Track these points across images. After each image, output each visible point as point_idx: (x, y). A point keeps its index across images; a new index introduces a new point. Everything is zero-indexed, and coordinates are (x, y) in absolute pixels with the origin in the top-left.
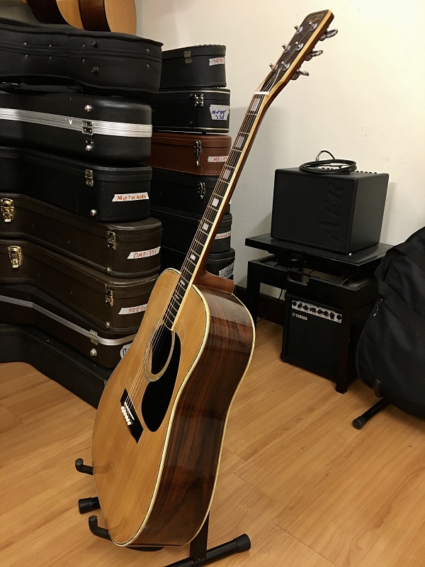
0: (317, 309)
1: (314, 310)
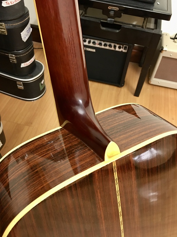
0: (103, 43)
1: (100, 44)
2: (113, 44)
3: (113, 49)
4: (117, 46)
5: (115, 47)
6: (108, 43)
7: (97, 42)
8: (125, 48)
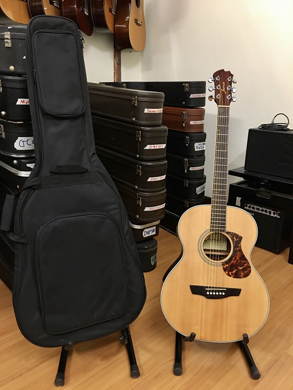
0: (261, 209)
1: (258, 209)
2: (268, 210)
3: (268, 214)
4: (272, 212)
5: (270, 213)
6: (265, 209)
7: (255, 207)
8: (279, 215)
